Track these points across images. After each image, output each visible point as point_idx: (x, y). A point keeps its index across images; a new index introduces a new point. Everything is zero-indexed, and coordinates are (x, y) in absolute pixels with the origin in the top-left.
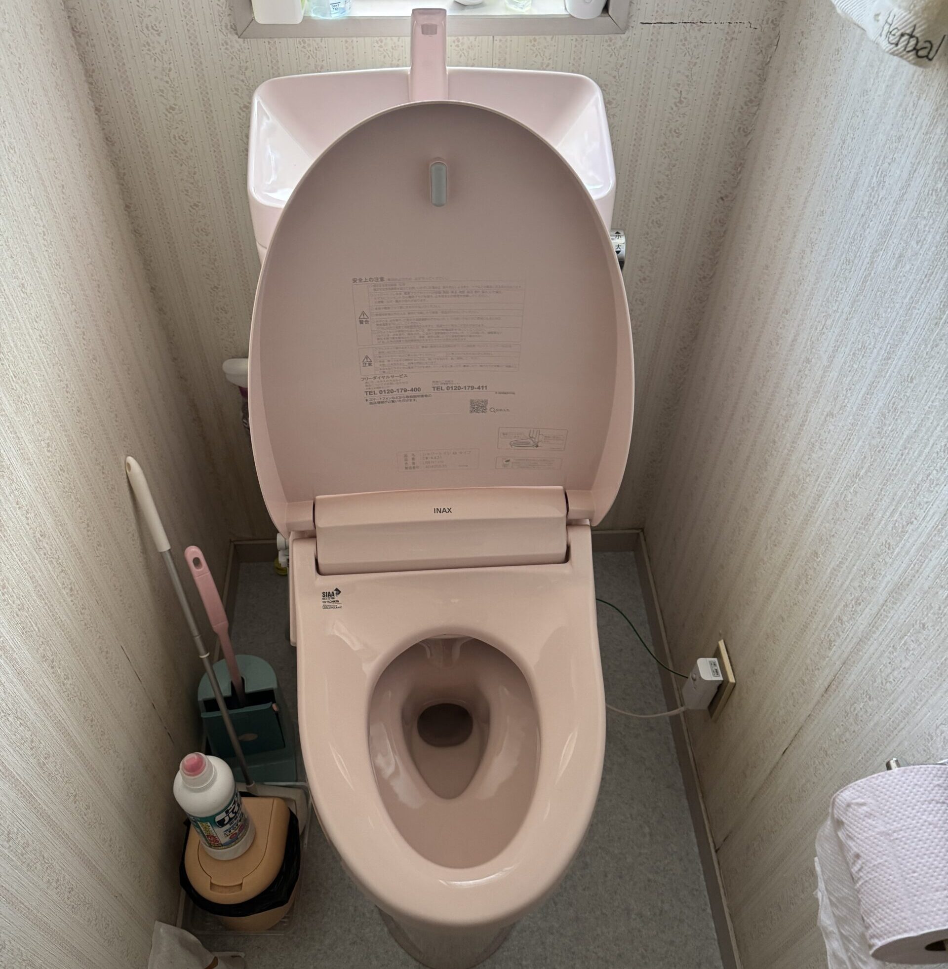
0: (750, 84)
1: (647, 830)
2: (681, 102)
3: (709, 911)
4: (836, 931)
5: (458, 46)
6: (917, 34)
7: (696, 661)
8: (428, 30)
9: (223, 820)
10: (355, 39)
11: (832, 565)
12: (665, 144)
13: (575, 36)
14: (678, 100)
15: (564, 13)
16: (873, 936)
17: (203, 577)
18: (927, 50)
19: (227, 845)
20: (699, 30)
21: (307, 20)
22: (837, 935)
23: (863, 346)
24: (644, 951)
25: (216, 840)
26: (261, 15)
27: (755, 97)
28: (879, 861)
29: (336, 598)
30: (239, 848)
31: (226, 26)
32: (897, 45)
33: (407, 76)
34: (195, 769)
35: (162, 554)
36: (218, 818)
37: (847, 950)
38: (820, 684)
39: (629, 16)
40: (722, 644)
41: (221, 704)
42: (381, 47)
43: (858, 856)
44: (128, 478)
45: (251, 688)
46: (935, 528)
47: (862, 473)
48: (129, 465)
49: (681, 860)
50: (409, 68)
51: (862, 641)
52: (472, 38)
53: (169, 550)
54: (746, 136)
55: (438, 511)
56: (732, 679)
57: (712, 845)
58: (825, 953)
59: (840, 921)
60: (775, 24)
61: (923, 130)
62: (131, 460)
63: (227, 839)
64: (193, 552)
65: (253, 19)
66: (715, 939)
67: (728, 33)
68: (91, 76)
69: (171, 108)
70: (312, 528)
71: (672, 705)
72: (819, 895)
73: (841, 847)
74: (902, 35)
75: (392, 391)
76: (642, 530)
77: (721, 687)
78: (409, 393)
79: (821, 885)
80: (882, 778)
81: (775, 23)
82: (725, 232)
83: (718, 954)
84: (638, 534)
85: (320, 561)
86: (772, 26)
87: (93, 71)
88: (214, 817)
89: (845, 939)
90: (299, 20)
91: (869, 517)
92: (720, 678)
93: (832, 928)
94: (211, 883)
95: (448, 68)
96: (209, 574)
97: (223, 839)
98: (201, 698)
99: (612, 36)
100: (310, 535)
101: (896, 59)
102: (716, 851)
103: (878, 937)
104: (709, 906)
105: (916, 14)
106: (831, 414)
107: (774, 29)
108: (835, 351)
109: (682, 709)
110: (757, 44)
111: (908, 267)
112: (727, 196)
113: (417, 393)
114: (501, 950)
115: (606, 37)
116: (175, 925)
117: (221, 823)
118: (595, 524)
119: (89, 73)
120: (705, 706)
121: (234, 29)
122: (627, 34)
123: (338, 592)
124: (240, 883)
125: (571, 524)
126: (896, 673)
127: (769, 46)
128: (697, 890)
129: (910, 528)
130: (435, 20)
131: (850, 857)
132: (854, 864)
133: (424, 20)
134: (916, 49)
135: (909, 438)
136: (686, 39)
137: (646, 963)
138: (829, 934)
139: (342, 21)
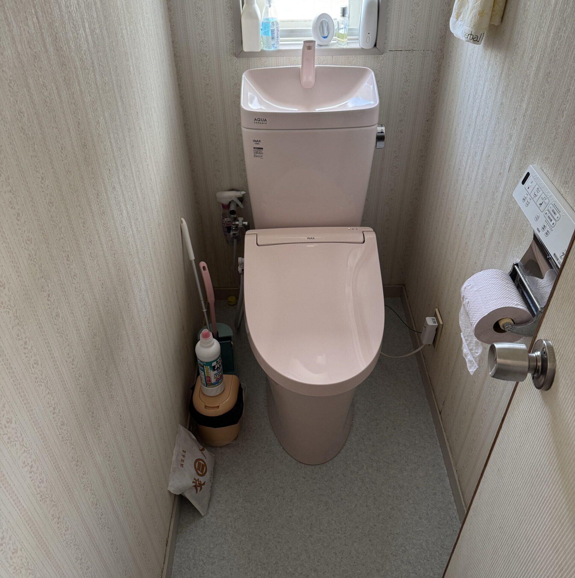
0: (434, 73)
1: (407, 411)
2: (407, 81)
3: (439, 444)
5: (319, 60)
6: (473, 34)
7: (425, 319)
8: (309, 48)
9: (215, 366)
10: (279, 58)
12: (402, 98)
13: (364, 56)
14: (406, 80)
15: (360, 47)
17: (206, 274)
18: (476, 39)
19: (214, 385)
20: (412, 53)
21: (262, 50)
24: (407, 460)
26: (246, 49)
27: (437, 79)
31: (232, 53)
32: (467, 38)
33: (300, 69)
34: (206, 336)
35: (191, 261)
36: (213, 364)
39: (385, 48)
40: (437, 310)
42: (289, 61)
44: (181, 227)
45: (221, 335)
48: (182, 221)
49: (424, 423)
50: (300, 66)
52: (324, 57)
53: (194, 260)
54: (435, 94)
56: (442, 324)
62: (183, 219)
63: (215, 380)
64: (203, 264)
65: (242, 50)
66: (441, 456)
67: (423, 54)
68: (179, 72)
69: (207, 84)
76: (404, 285)
77: (437, 328)
81: (442, 50)
82: (430, 135)
83: (443, 462)
84: (402, 287)
86: (440, 51)
87: (180, 70)
88: (211, 362)
90: (259, 50)
92: (437, 324)
94: (205, 406)
95: (315, 66)
96: (209, 274)
97: (213, 380)
99: (378, 56)
101: (467, 42)
102: (440, 413)
104: (438, 442)
105: (472, 28)
106: (467, 185)
107: (441, 52)
109: (422, 347)
110: (436, 58)
112: (429, 120)
114: (337, 457)
115: (376, 56)
116: (186, 428)
117: (214, 368)
120: (432, 341)
121: (235, 54)
122: (384, 55)
124: (218, 405)
127: (440, 59)
128: (432, 436)
130: (311, 44)
133: (308, 44)
134: (473, 38)
136: (407, 56)
137: (407, 465)
139: (275, 51)
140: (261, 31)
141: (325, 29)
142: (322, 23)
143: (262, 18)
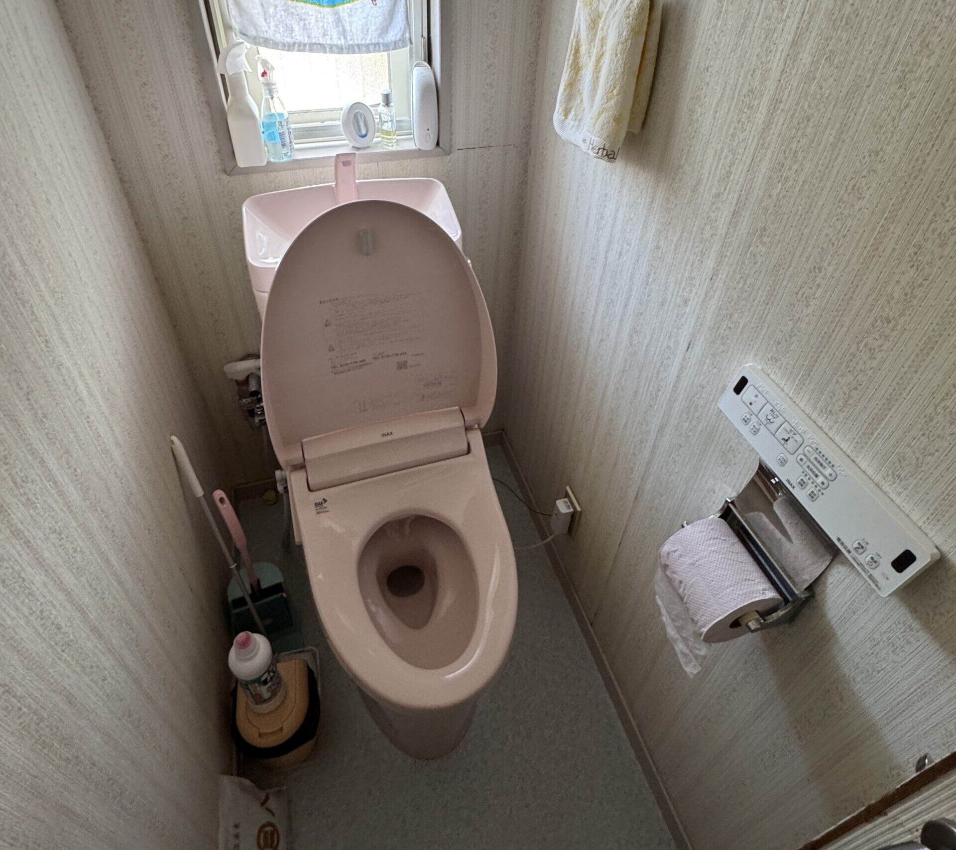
2: (485, 186)
3: (596, 668)
4: (679, 637)
7: (555, 503)
8: (345, 164)
9: (266, 679)
11: (623, 424)
13: (423, 159)
14: (483, 185)
15: (416, 147)
16: (701, 627)
17: (227, 510)
19: (269, 699)
20: (489, 150)
21: (269, 163)
22: (680, 639)
23: (612, 301)
25: (260, 696)
26: (241, 163)
27: (524, 181)
28: (693, 580)
29: (325, 505)
30: (276, 701)
31: (219, 171)
32: (598, 153)
33: (334, 188)
34: (245, 644)
35: (198, 499)
36: (263, 679)
37: (688, 646)
38: (631, 496)
39: (451, 146)
40: (568, 488)
41: (248, 600)
43: (681, 582)
44: (172, 450)
45: (264, 585)
46: (673, 390)
47: (627, 368)
48: (172, 442)
50: (333, 184)
51: (649, 463)
52: (365, 165)
53: (204, 496)
55: (383, 435)
56: (579, 509)
57: (588, 622)
58: (676, 654)
59: (679, 629)
60: (527, 143)
61: (617, 191)
62: (174, 438)
63: (269, 694)
64: (219, 494)
65: (236, 165)
67: (503, 150)
70: (301, 460)
71: (543, 537)
72: (664, 619)
73: (670, 580)
74: (599, 149)
75: (347, 364)
76: (503, 430)
77: (573, 515)
78: (358, 364)
79: (664, 612)
80: (681, 533)
83: (607, 695)
85: (310, 482)
86: (526, 145)
88: (260, 677)
89: (685, 640)
90: (265, 163)
91: (636, 392)
92: (572, 510)
93: (676, 636)
94: (260, 733)
95: (357, 181)
96: (231, 507)
97: (266, 695)
98: (230, 599)
99: (443, 157)
100: (301, 466)
101: (597, 159)
102: (591, 624)
103: (703, 626)
105: (603, 139)
106: (602, 340)
107: (527, 147)
108: (597, 305)
109: (552, 537)
110: (520, 155)
111: (625, 258)
113: (364, 363)
115: (440, 158)
117: (265, 682)
118: (483, 426)
119: (131, 203)
120: (566, 531)
121: (225, 172)
122: (451, 155)
123: (325, 501)
124: (280, 727)
125: (468, 429)
126: (672, 476)
127: (526, 155)
129: (660, 393)
131: (676, 584)
132: (680, 587)
133: (342, 159)
134: (607, 155)
135: (647, 346)
136: (482, 156)
138: (675, 641)
139: (291, 161)
140: (262, 134)
141: (362, 124)
142: (355, 116)
143: (262, 116)
